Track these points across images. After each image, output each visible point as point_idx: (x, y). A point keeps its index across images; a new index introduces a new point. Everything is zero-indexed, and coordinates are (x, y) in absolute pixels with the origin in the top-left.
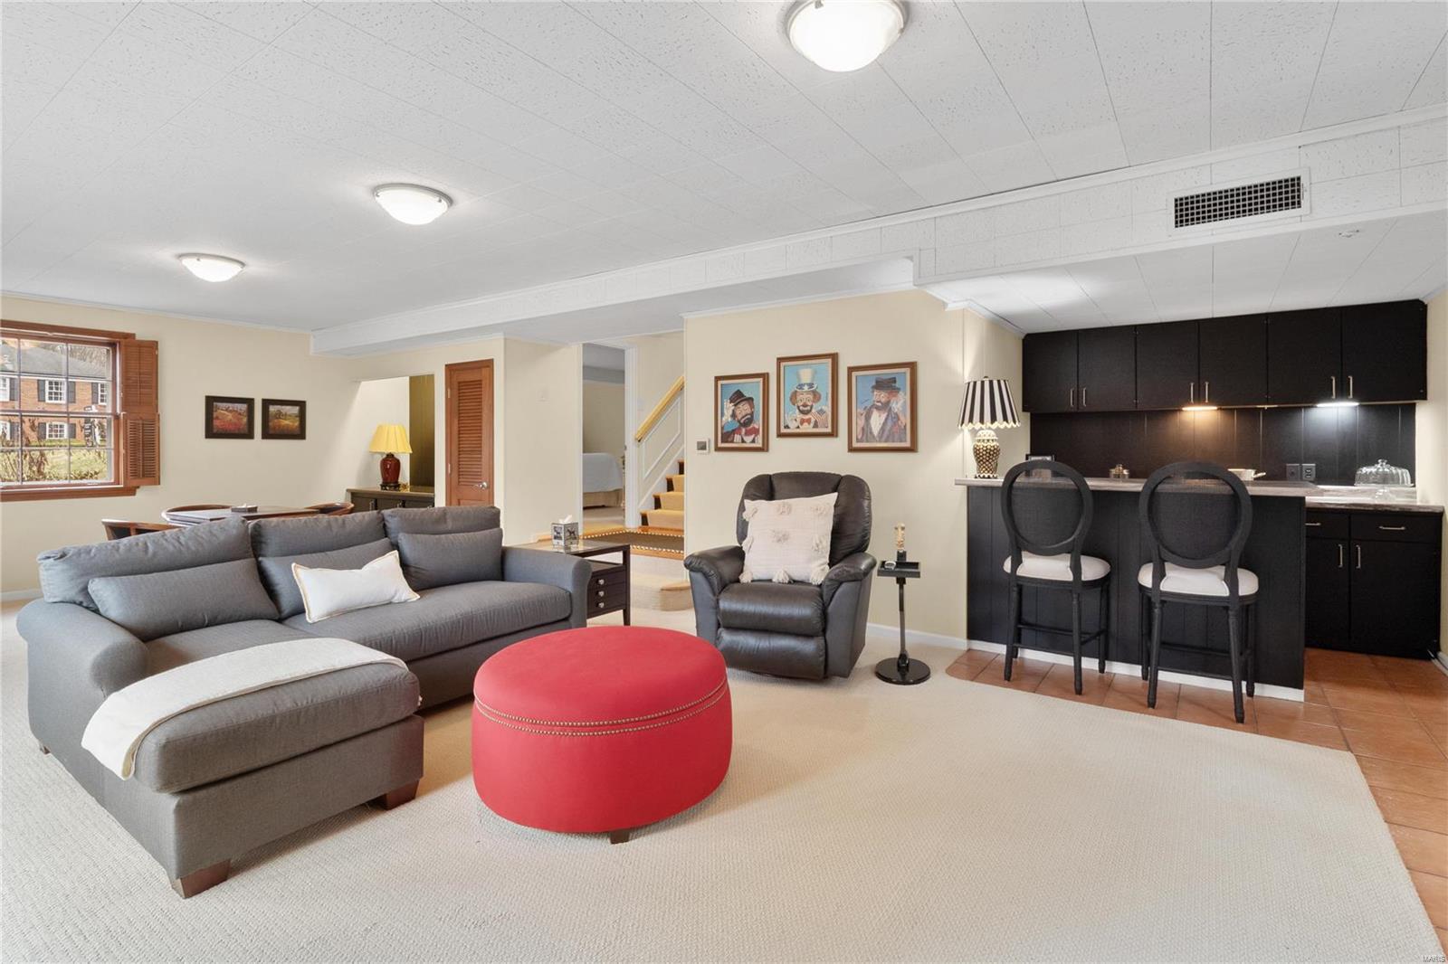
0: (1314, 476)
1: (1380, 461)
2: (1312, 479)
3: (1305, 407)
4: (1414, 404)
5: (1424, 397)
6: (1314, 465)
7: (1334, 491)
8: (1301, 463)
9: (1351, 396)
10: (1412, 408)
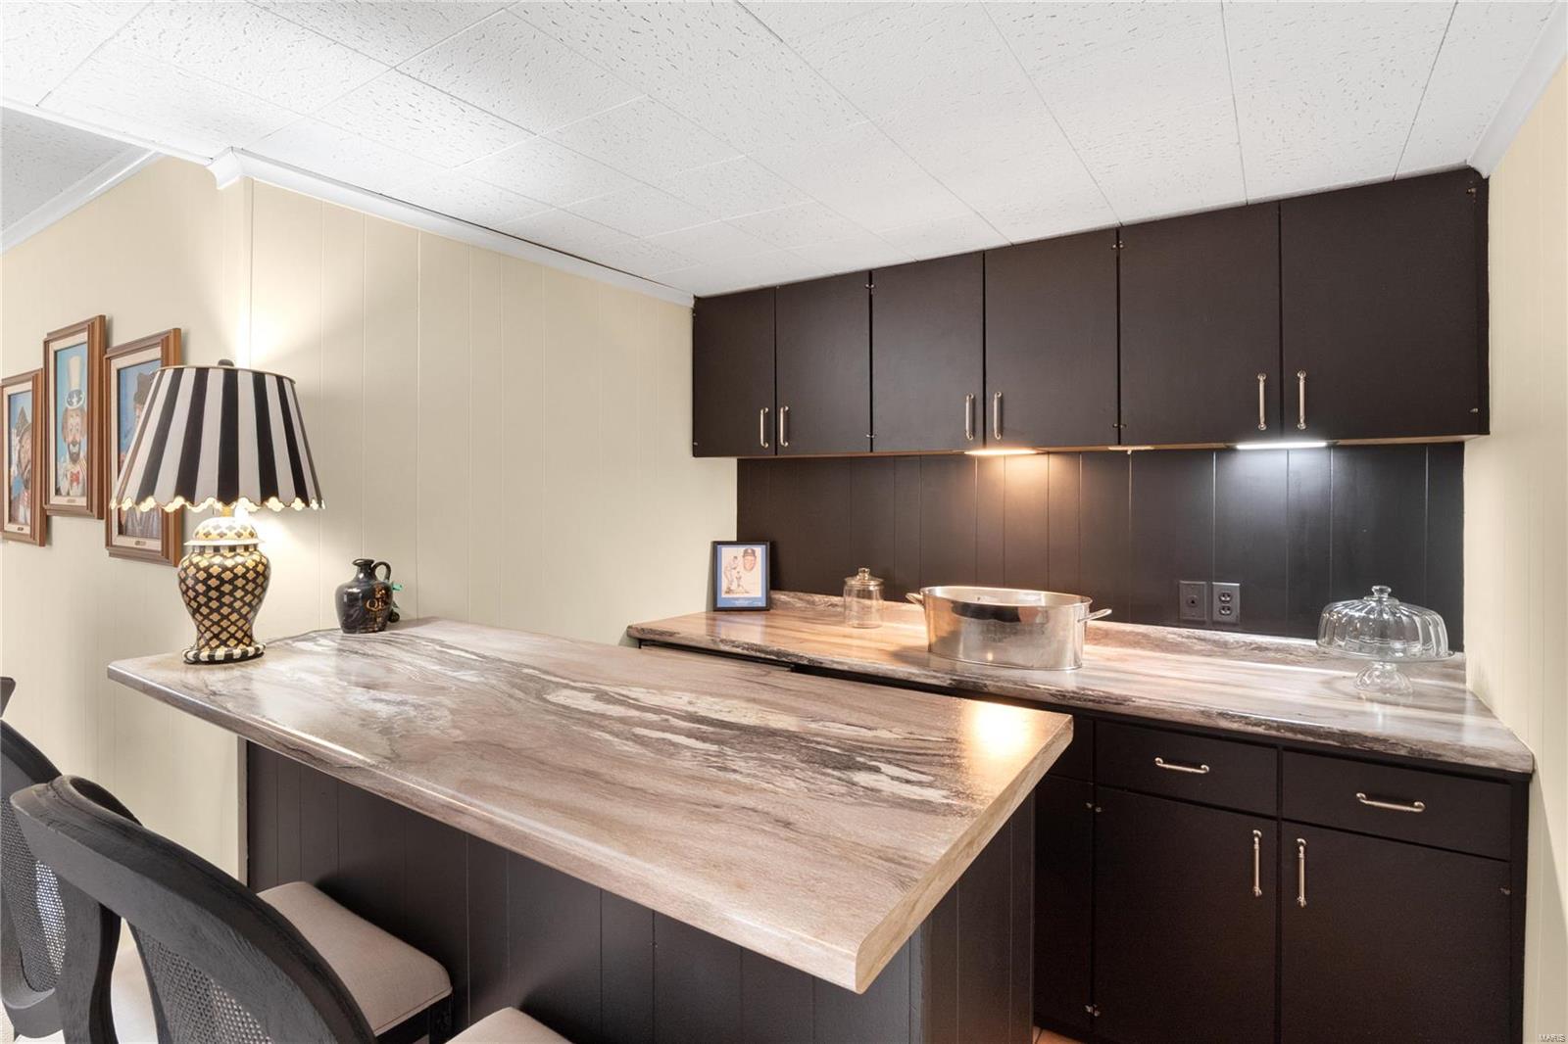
0: (1237, 611)
1: (1375, 588)
2: (1232, 618)
3: (1220, 451)
4: (1460, 446)
5: (1481, 426)
6: (1238, 584)
7: (1277, 650)
8: (1209, 578)
9: (1302, 425)
10: (1454, 456)
